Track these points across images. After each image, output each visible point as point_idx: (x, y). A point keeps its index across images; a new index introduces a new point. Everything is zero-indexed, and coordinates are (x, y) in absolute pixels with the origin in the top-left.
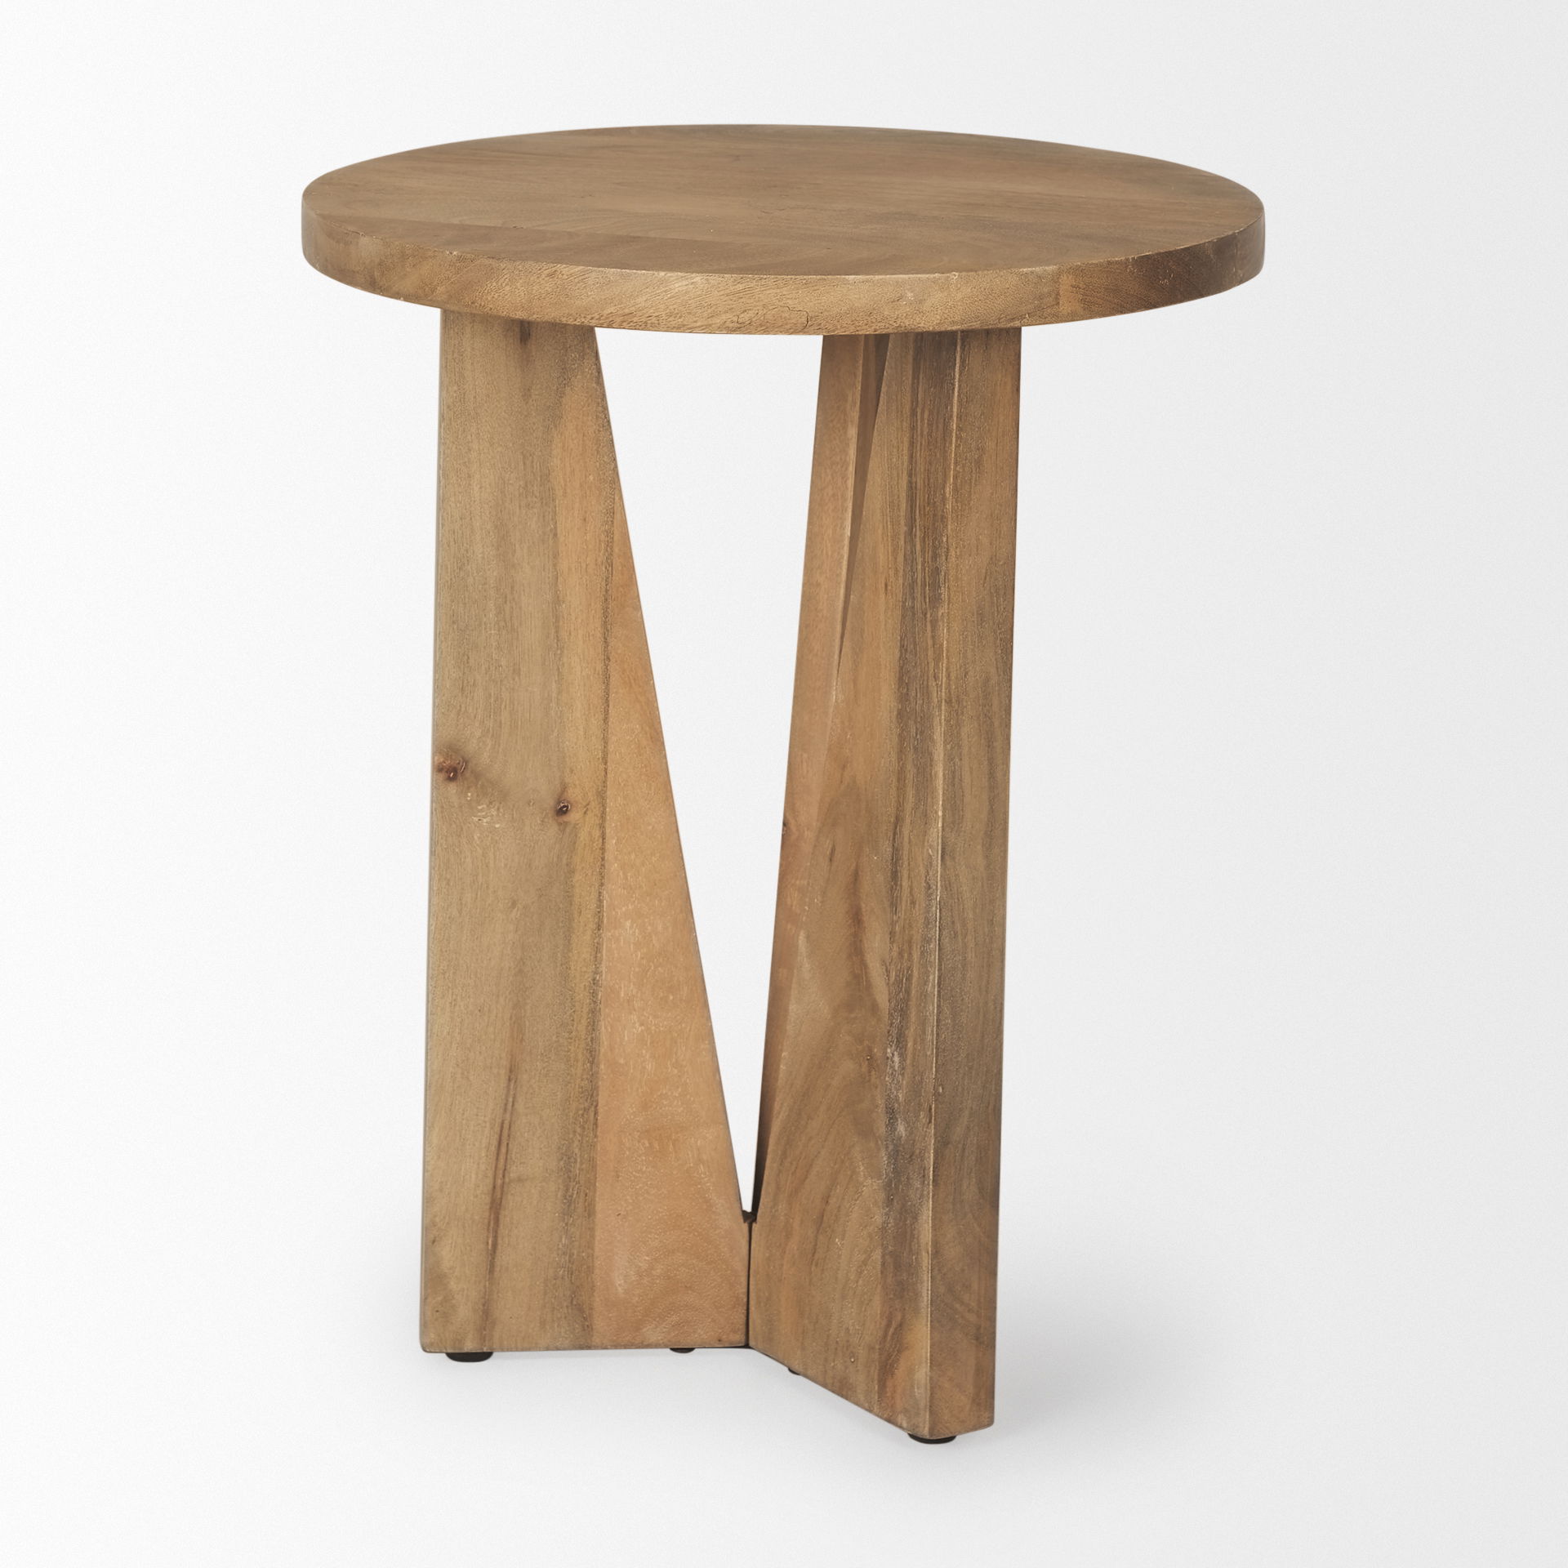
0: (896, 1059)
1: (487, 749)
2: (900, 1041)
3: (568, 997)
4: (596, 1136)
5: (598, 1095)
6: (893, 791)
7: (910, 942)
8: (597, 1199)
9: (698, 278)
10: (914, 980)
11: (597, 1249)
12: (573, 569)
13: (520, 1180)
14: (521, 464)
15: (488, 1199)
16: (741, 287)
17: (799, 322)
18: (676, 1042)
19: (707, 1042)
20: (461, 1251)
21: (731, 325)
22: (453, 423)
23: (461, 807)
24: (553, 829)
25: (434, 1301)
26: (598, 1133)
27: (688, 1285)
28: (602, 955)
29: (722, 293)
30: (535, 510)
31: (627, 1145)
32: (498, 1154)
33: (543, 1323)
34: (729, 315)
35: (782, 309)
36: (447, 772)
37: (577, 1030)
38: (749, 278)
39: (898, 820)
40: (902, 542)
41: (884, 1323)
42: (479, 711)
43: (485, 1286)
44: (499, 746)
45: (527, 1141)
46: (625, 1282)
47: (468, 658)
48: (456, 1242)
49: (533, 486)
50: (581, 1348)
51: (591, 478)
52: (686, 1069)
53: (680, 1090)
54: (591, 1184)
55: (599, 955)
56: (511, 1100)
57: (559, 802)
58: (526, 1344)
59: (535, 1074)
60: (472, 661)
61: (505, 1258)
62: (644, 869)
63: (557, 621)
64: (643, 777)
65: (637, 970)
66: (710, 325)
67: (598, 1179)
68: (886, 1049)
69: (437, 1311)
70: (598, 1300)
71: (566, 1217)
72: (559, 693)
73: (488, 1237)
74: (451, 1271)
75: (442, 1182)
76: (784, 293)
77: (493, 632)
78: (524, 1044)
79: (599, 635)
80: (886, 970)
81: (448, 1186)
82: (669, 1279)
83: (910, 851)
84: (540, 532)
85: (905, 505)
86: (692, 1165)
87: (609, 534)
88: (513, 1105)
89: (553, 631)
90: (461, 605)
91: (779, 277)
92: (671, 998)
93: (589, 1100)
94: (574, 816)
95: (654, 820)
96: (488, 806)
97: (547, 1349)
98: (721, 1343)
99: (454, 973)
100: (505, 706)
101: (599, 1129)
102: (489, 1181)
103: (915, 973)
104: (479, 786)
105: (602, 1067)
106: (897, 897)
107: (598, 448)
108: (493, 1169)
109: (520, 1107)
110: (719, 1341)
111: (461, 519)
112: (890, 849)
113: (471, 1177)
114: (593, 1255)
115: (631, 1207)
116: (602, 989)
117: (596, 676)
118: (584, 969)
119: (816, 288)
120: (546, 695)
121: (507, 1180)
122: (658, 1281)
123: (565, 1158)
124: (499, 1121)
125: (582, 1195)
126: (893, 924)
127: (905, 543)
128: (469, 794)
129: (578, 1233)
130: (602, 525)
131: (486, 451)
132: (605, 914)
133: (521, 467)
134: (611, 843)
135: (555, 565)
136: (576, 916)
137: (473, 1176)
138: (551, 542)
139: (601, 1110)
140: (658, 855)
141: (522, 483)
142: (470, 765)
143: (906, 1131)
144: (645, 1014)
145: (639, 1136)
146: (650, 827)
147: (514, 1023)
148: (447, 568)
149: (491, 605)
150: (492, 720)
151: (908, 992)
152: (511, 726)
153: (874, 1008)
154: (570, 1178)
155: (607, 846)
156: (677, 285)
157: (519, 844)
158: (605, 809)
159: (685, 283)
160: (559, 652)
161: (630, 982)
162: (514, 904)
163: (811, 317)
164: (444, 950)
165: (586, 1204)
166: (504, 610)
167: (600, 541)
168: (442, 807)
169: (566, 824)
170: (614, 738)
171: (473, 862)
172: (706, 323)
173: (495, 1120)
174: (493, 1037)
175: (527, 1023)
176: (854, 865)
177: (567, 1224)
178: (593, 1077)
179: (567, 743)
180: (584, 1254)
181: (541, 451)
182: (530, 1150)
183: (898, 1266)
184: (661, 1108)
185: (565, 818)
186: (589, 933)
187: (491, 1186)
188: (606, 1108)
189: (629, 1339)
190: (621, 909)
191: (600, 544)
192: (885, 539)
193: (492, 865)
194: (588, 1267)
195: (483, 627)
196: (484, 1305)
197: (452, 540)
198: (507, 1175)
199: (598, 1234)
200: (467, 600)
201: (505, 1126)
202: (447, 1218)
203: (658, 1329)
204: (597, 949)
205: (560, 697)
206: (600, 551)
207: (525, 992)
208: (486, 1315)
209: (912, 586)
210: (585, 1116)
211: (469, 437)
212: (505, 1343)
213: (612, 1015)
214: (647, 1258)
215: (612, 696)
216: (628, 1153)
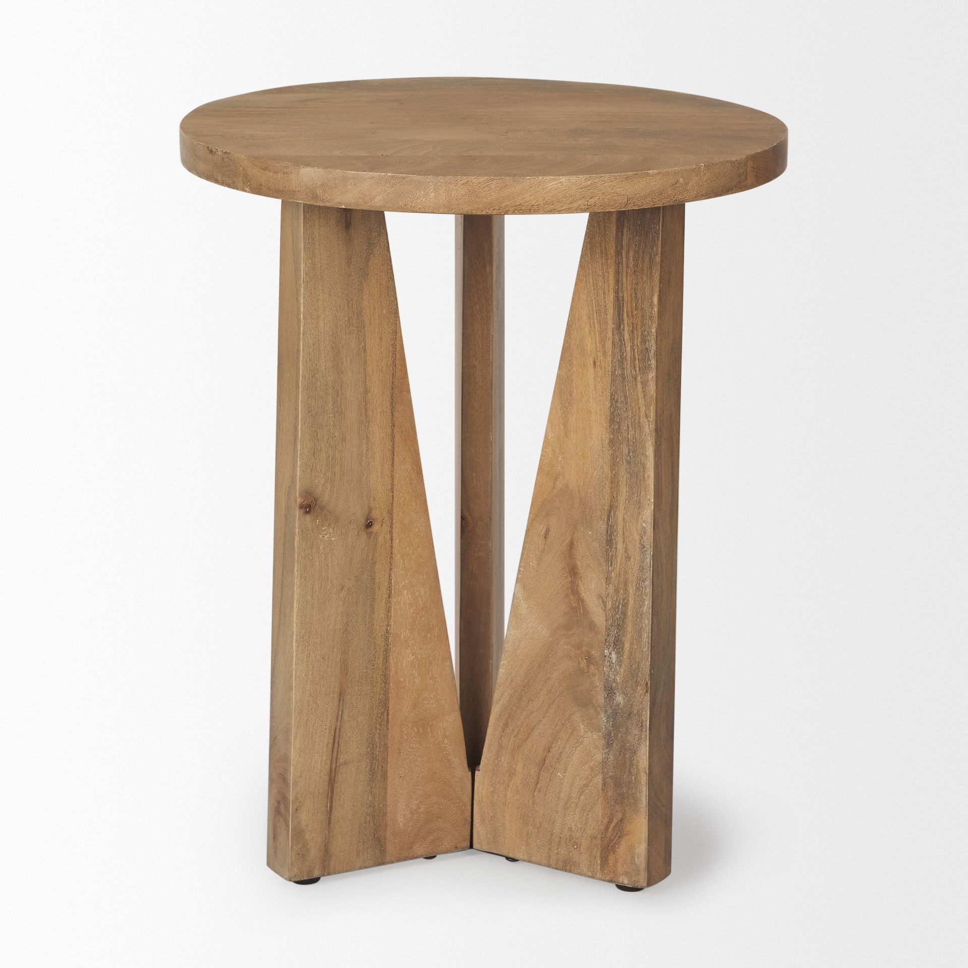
0: (614, 656)
1: (328, 490)
2: (617, 644)
3: (372, 643)
4: (388, 729)
5: (389, 703)
6: (607, 490)
7: (626, 583)
8: (388, 769)
9: (563, 179)
10: (630, 606)
11: (388, 801)
12: (375, 370)
13: (345, 763)
14: (346, 306)
15: (327, 778)
16: (589, 182)
17: (623, 202)
18: (432, 664)
19: (448, 661)
20: (312, 814)
21: (583, 207)
22: (309, 284)
23: (313, 530)
24: (364, 536)
25: (296, 848)
26: (389, 727)
27: (439, 816)
28: (391, 614)
29: (578, 187)
30: (354, 335)
31: (405, 732)
32: (333, 749)
33: (358, 852)
34: (582, 201)
35: (613, 195)
36: (305, 508)
37: (377, 663)
38: (594, 177)
39: (612, 508)
40: (610, 334)
41: (606, 820)
42: (323, 467)
43: (326, 834)
44: (334, 488)
45: (350, 738)
46: (404, 819)
47: (317, 434)
48: (309, 809)
49: (353, 320)
50: (379, 864)
51: (384, 311)
52: (437, 680)
53: (434, 693)
54: (385, 760)
55: (389, 614)
56: (340, 713)
57: (367, 520)
58: (348, 867)
59: (354, 695)
60: (319, 435)
61: (337, 814)
62: (414, 557)
63: (366, 405)
64: (413, 498)
65: (410, 620)
66: (571, 208)
67: (389, 756)
68: (604, 650)
69: (299, 854)
70: (389, 832)
71: (371, 783)
72: (367, 450)
73: (327, 803)
74: (307, 827)
75: (301, 771)
76: (615, 184)
77: (331, 415)
78: (348, 676)
79: (389, 411)
80: (603, 602)
81: (305, 774)
82: (428, 813)
83: (624, 526)
84: (357, 349)
85: (612, 311)
86: (441, 740)
87: (394, 346)
88: (342, 716)
89: (364, 411)
90: (313, 400)
91: (611, 175)
92: (429, 636)
93: (384, 707)
94: (376, 528)
95: (419, 524)
96: (328, 527)
97: (361, 868)
98: (457, 849)
99: (309, 636)
100: (338, 462)
101: (389, 724)
102: (328, 766)
103: (631, 601)
104: (323, 515)
105: (391, 685)
106: (613, 555)
107: (388, 292)
108: (330, 759)
109: (345, 717)
110: (456, 848)
111: (313, 345)
112: (604, 527)
113: (318, 766)
114: (386, 805)
115: (407, 771)
116: (391, 636)
117: (387, 437)
118: (381, 624)
119: (632, 180)
120: (360, 452)
121: (338, 764)
122: (422, 816)
123: (371, 746)
124: (333, 727)
125: (380, 767)
126: (609, 572)
127: (613, 335)
128: (318, 521)
129: (378, 792)
130: (390, 341)
131: (327, 300)
132: (393, 588)
133: (346, 308)
134: (396, 541)
135: (365, 369)
136: (377, 591)
137: (319, 764)
138: (363, 354)
139: (390, 712)
140: (421, 547)
141: (347, 319)
142: (318, 502)
143: (624, 699)
144: (415, 648)
145: (412, 726)
146: (417, 530)
147: (342, 663)
148: (306, 377)
149: (330, 398)
150: (330, 472)
151: (624, 614)
152: (341, 474)
153: (592, 626)
154: (373, 758)
155: (394, 544)
156: (550, 184)
157: (345, 549)
158: (392, 521)
159: (555, 183)
160: (367, 424)
161: (406, 629)
162: (342, 588)
163: (630, 199)
164: (303, 623)
165: (383, 773)
166: (337, 401)
167: (389, 351)
168: (302, 531)
169: (371, 533)
170: (397, 475)
171: (319, 564)
172: (568, 207)
173: (331, 727)
174: (330, 674)
175: (350, 663)
176: (570, 538)
177: (371, 787)
178: (386, 692)
179: (372, 481)
180: (381, 805)
181: (357, 297)
182: (351, 743)
183: (618, 785)
184: (424, 706)
185: (371, 530)
186: (384, 601)
187: (329, 770)
188: (393, 710)
189: (405, 855)
190: (402, 583)
191: (389, 353)
192: (592, 334)
193: (330, 565)
194: (384, 813)
195: (326, 412)
196: (325, 846)
197: (308, 359)
198: (338, 761)
199: (389, 791)
200: (316, 397)
201: (337, 730)
202: (304, 793)
203: (422, 846)
204: (388, 610)
205: (367, 453)
206: (389, 358)
207: (348, 643)
208: (326, 852)
209: (621, 362)
210: (382, 717)
211: (318, 292)
212: (337, 868)
213: (397, 652)
214: (416, 802)
215: (396, 449)
216: (405, 737)
